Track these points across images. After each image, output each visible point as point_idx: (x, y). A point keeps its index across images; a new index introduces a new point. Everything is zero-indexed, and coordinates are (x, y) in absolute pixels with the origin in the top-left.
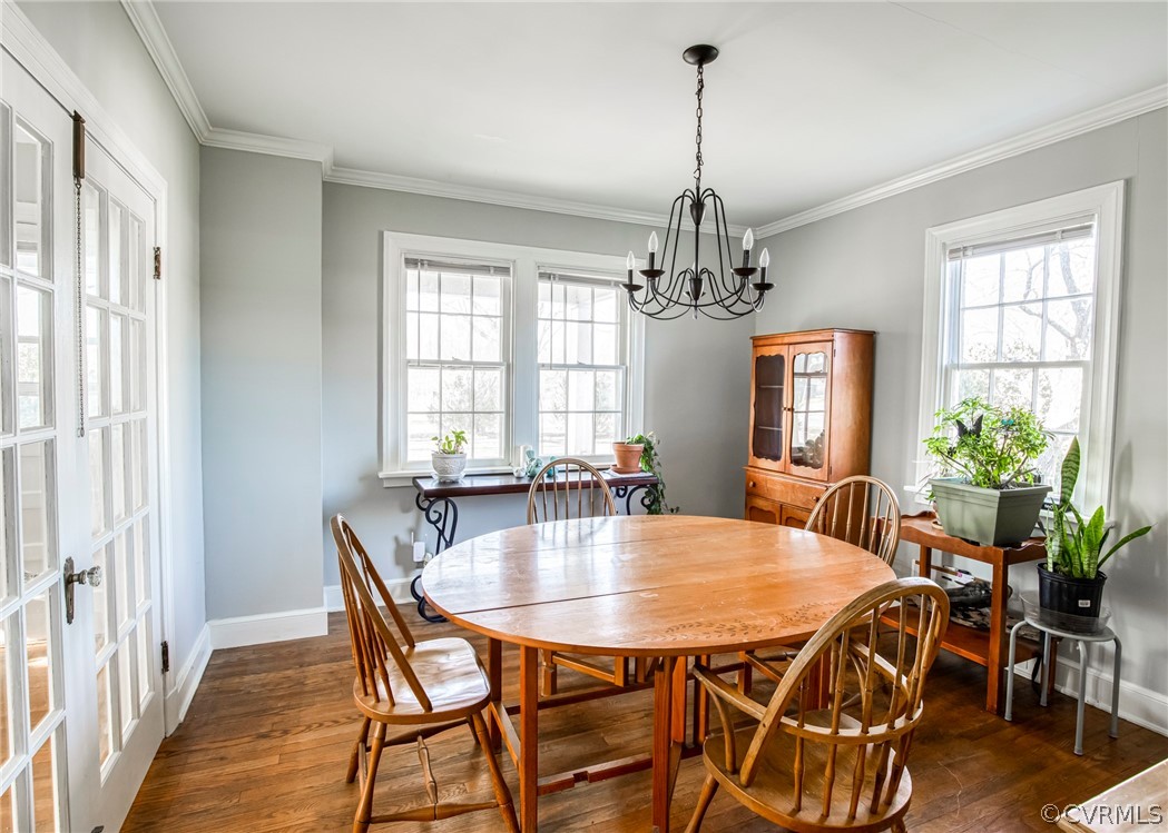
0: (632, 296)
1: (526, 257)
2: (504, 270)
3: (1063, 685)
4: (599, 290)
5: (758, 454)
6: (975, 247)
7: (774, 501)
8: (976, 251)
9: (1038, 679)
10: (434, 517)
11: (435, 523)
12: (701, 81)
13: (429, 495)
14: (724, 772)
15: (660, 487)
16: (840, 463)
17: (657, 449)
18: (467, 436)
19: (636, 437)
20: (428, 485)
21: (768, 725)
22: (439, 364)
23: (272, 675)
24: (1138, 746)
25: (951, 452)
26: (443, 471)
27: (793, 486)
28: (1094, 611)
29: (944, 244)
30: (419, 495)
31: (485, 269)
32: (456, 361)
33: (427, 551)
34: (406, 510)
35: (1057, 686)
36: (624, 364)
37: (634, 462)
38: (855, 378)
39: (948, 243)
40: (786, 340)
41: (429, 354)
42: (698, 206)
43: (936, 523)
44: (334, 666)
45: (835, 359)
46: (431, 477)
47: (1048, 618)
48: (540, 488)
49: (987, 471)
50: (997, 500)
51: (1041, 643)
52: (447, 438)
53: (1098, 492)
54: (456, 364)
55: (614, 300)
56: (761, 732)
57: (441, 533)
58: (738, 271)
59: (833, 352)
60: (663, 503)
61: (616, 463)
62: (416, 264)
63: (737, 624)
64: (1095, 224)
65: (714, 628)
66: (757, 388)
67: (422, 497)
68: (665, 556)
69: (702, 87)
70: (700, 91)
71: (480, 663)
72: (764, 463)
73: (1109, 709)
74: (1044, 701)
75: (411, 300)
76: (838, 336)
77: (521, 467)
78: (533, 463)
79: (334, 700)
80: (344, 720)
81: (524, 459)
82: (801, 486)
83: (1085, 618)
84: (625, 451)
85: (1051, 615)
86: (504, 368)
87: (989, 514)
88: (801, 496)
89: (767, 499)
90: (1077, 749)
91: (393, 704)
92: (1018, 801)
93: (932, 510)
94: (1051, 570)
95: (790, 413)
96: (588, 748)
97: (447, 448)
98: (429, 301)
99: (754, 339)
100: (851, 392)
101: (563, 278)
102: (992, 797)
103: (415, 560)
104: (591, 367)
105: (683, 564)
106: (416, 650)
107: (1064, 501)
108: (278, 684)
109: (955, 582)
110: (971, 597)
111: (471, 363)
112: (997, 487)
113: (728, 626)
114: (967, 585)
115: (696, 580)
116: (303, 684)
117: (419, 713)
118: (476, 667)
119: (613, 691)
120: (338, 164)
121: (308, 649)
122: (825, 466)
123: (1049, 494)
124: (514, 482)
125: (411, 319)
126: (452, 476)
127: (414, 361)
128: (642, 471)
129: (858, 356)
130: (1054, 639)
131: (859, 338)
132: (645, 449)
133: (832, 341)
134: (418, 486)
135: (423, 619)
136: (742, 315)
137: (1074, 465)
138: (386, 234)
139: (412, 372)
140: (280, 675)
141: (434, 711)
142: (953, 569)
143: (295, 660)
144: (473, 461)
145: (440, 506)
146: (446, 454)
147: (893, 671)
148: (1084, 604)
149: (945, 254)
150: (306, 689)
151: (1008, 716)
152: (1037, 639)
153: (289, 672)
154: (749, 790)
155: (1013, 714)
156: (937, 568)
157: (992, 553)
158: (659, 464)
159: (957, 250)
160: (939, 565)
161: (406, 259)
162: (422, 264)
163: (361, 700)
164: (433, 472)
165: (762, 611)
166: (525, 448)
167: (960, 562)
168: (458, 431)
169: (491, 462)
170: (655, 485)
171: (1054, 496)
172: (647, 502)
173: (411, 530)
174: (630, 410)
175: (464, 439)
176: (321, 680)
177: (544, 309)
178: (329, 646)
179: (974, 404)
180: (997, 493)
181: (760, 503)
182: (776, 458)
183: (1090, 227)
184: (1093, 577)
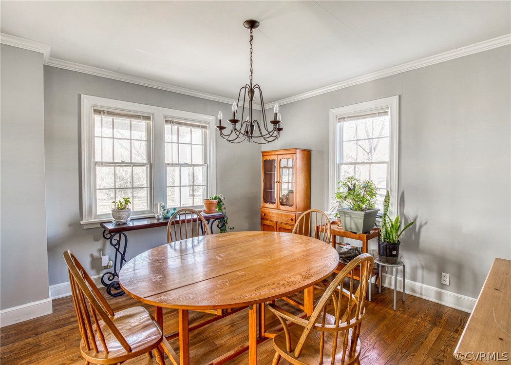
0: (221, 132)
1: (159, 112)
2: (148, 118)
3: (384, 283)
4: (193, 129)
5: (266, 201)
6: (348, 117)
7: (273, 221)
8: (349, 119)
9: (377, 283)
10: (114, 242)
11: (114, 246)
12: (252, 36)
13: (111, 231)
14: (286, 352)
15: (226, 219)
16: (300, 204)
17: (223, 201)
18: (130, 200)
19: (214, 196)
20: (110, 227)
21: (309, 328)
22: (114, 164)
23: (17, 344)
24: (412, 302)
25: (346, 198)
26: (117, 218)
27: (281, 214)
28: (396, 256)
29: (336, 116)
30: (105, 231)
31: (138, 117)
32: (123, 162)
33: (109, 260)
34: (96, 240)
35: (383, 284)
36: (206, 163)
37: (213, 208)
38: (304, 168)
39: (338, 115)
40: (277, 153)
41: (108, 158)
42: (252, 92)
43: (338, 226)
44: (59, 331)
45: (297, 161)
46: (111, 222)
47: (383, 260)
48: (173, 223)
49: (358, 204)
50: (363, 216)
51: (378, 269)
52: (120, 201)
53: (394, 210)
54: (123, 164)
55: (201, 134)
56: (306, 332)
57: (117, 250)
58: (272, 122)
59: (296, 158)
60: (227, 226)
61: (205, 209)
62: (101, 112)
63: (284, 282)
64: (389, 111)
65: (275, 285)
66: (265, 173)
67: (106, 232)
68: (240, 252)
69: (252, 39)
70: (251, 40)
71: (153, 318)
72: (268, 205)
73: (402, 291)
74: (380, 291)
75: (97, 131)
76: (298, 151)
77: (159, 213)
78: (165, 212)
79: (60, 351)
80: (69, 362)
81: (160, 210)
82: (285, 214)
83: (394, 258)
84: (209, 203)
85: (384, 258)
86: (148, 166)
87: (360, 222)
88: (284, 218)
89: (270, 221)
90: (395, 308)
91: (108, 352)
92: (380, 333)
93: (336, 221)
94: (383, 241)
95: (279, 184)
96: (207, 349)
97: (120, 206)
98: (108, 132)
99: (263, 152)
100: (303, 175)
101: (177, 123)
102: (372, 334)
103: (103, 265)
104: (191, 165)
105: (250, 255)
106: (115, 317)
107: (385, 214)
108: (22, 349)
109: (345, 249)
110: (352, 254)
111: (131, 163)
112: (362, 210)
113: (281, 284)
114: (350, 249)
115: (259, 262)
116: (39, 345)
117: (124, 354)
118: (151, 321)
119: (218, 318)
120: (53, 56)
121: (40, 324)
122: (295, 205)
123: (379, 212)
124: (156, 221)
125: (97, 141)
126: (124, 221)
127: (99, 162)
128: (217, 212)
129: (305, 160)
130: (383, 267)
131: (306, 152)
132: (219, 202)
133: (296, 153)
134: (104, 227)
135: (109, 296)
136: (270, 142)
137: (388, 201)
138: (82, 96)
139: (98, 168)
140: (23, 343)
141: (133, 351)
142: (344, 243)
143: (32, 332)
144: (134, 212)
145: (117, 237)
146: (120, 210)
147: (348, 293)
148: (394, 253)
149: (337, 120)
150: (41, 348)
151: (370, 299)
152: (376, 268)
153: (29, 340)
154: (299, 359)
155: (372, 299)
156: (338, 244)
157: (362, 236)
158: (225, 208)
159: (341, 118)
160: (338, 242)
161: (94, 109)
162: (104, 113)
163: (87, 353)
164: (112, 219)
165: (292, 274)
166: (160, 204)
167: (346, 240)
168: (126, 198)
169: (143, 212)
170: (223, 218)
171: (381, 212)
172: (220, 226)
173: (100, 250)
174: (209, 184)
175: (129, 202)
176: (51, 341)
177: (168, 137)
178: (54, 319)
179: (352, 178)
180: (363, 213)
181: (267, 222)
182: (273, 203)
183: (387, 112)
184: (397, 242)
